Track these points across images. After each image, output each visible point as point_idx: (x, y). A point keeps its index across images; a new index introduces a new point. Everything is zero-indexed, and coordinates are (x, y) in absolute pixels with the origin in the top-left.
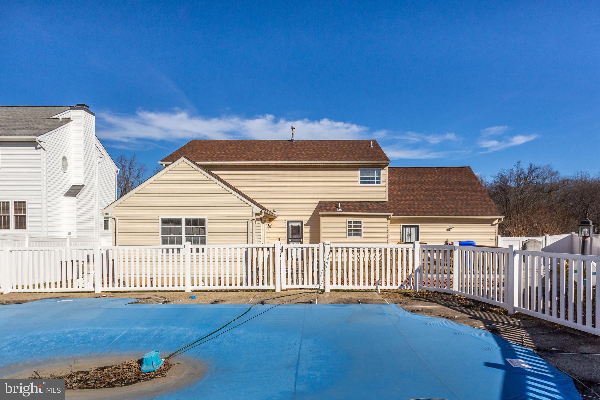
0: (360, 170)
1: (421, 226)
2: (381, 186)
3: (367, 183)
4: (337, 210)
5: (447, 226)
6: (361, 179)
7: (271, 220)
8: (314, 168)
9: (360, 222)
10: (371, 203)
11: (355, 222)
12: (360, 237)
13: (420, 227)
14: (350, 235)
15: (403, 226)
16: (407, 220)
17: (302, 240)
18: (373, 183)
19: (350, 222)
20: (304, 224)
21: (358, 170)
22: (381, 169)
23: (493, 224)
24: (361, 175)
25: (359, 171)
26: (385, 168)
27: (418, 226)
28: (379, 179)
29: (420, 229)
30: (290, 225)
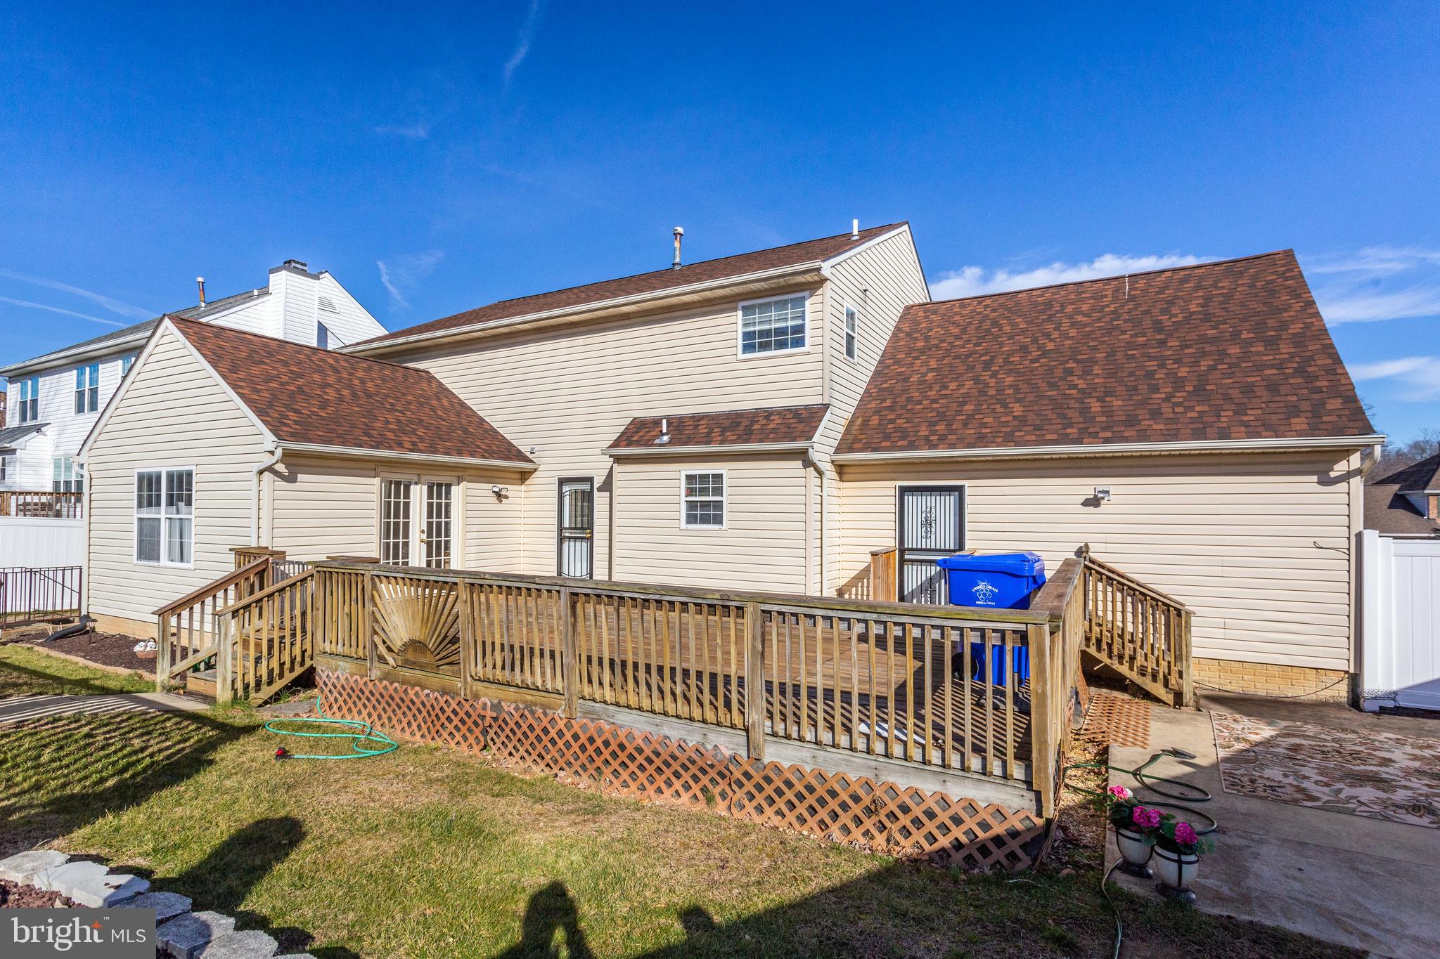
0: (744, 308)
1: (972, 487)
2: (808, 353)
3: (765, 346)
4: (657, 441)
5: (1086, 486)
6: (748, 335)
7: (526, 476)
8: (622, 323)
9: (718, 478)
10: (769, 414)
11: (704, 478)
12: (717, 527)
13: (967, 491)
14: (691, 519)
15: (903, 491)
16: (916, 468)
17: (592, 533)
18: (781, 345)
19: (690, 478)
20: (596, 486)
21: (735, 309)
22: (806, 294)
23: (1332, 474)
24: (745, 325)
25: (740, 313)
26: (820, 292)
27: (960, 489)
28: (800, 329)
29: (967, 500)
30: (566, 488)
